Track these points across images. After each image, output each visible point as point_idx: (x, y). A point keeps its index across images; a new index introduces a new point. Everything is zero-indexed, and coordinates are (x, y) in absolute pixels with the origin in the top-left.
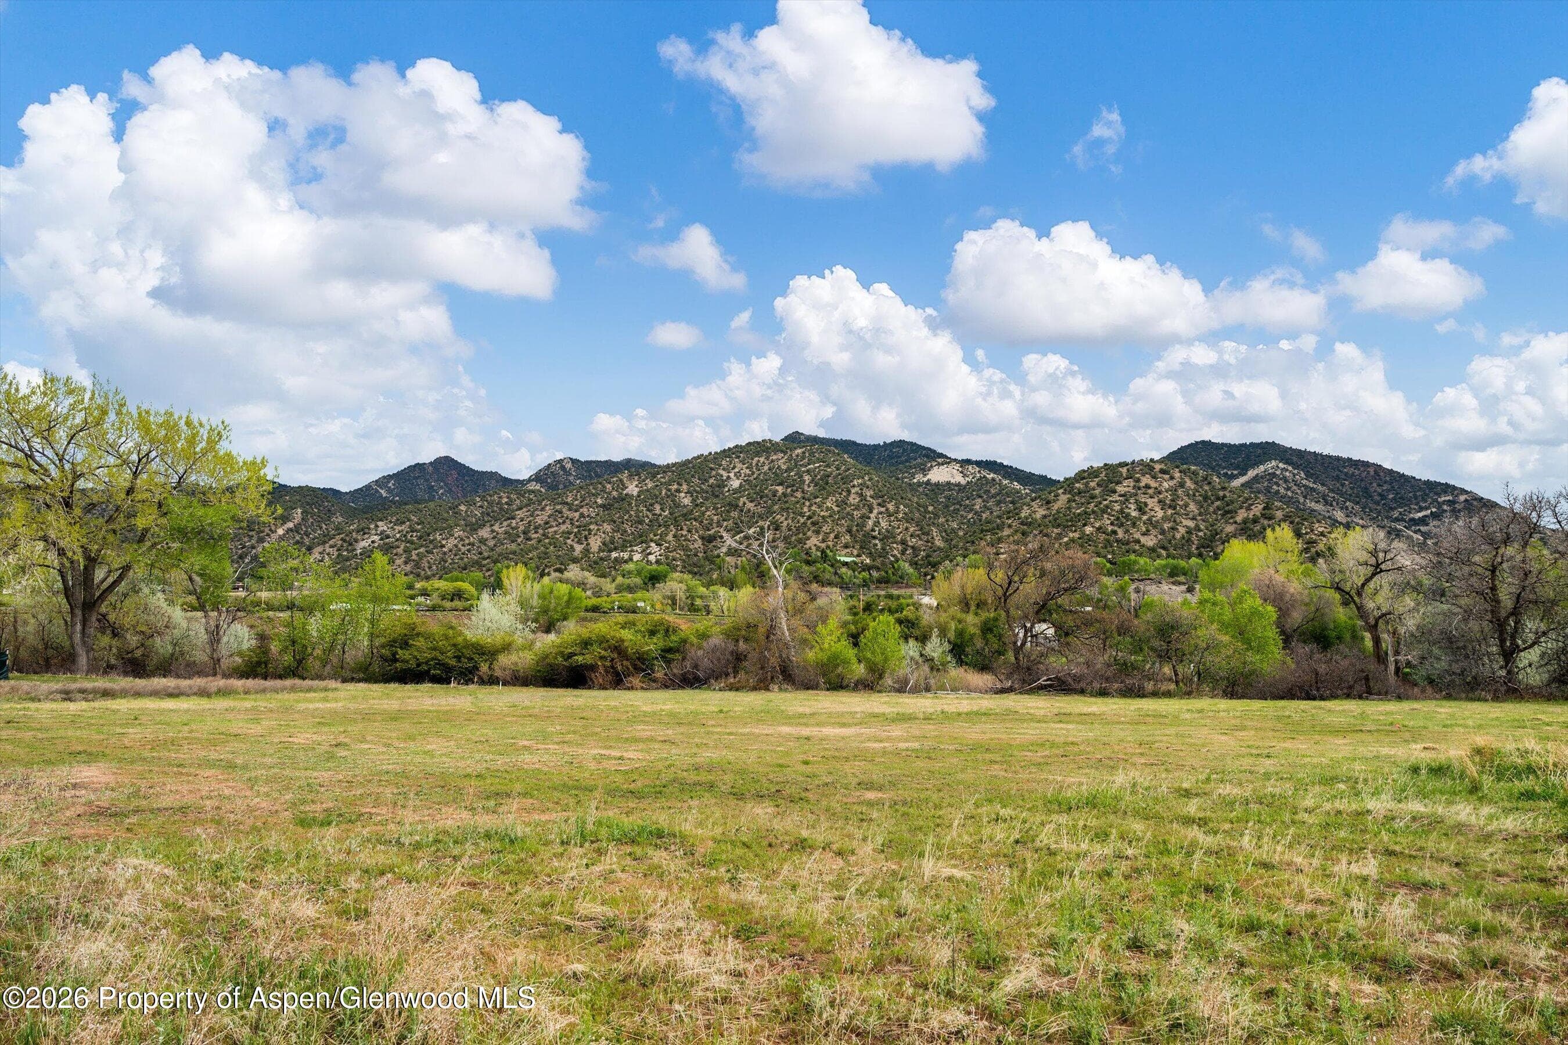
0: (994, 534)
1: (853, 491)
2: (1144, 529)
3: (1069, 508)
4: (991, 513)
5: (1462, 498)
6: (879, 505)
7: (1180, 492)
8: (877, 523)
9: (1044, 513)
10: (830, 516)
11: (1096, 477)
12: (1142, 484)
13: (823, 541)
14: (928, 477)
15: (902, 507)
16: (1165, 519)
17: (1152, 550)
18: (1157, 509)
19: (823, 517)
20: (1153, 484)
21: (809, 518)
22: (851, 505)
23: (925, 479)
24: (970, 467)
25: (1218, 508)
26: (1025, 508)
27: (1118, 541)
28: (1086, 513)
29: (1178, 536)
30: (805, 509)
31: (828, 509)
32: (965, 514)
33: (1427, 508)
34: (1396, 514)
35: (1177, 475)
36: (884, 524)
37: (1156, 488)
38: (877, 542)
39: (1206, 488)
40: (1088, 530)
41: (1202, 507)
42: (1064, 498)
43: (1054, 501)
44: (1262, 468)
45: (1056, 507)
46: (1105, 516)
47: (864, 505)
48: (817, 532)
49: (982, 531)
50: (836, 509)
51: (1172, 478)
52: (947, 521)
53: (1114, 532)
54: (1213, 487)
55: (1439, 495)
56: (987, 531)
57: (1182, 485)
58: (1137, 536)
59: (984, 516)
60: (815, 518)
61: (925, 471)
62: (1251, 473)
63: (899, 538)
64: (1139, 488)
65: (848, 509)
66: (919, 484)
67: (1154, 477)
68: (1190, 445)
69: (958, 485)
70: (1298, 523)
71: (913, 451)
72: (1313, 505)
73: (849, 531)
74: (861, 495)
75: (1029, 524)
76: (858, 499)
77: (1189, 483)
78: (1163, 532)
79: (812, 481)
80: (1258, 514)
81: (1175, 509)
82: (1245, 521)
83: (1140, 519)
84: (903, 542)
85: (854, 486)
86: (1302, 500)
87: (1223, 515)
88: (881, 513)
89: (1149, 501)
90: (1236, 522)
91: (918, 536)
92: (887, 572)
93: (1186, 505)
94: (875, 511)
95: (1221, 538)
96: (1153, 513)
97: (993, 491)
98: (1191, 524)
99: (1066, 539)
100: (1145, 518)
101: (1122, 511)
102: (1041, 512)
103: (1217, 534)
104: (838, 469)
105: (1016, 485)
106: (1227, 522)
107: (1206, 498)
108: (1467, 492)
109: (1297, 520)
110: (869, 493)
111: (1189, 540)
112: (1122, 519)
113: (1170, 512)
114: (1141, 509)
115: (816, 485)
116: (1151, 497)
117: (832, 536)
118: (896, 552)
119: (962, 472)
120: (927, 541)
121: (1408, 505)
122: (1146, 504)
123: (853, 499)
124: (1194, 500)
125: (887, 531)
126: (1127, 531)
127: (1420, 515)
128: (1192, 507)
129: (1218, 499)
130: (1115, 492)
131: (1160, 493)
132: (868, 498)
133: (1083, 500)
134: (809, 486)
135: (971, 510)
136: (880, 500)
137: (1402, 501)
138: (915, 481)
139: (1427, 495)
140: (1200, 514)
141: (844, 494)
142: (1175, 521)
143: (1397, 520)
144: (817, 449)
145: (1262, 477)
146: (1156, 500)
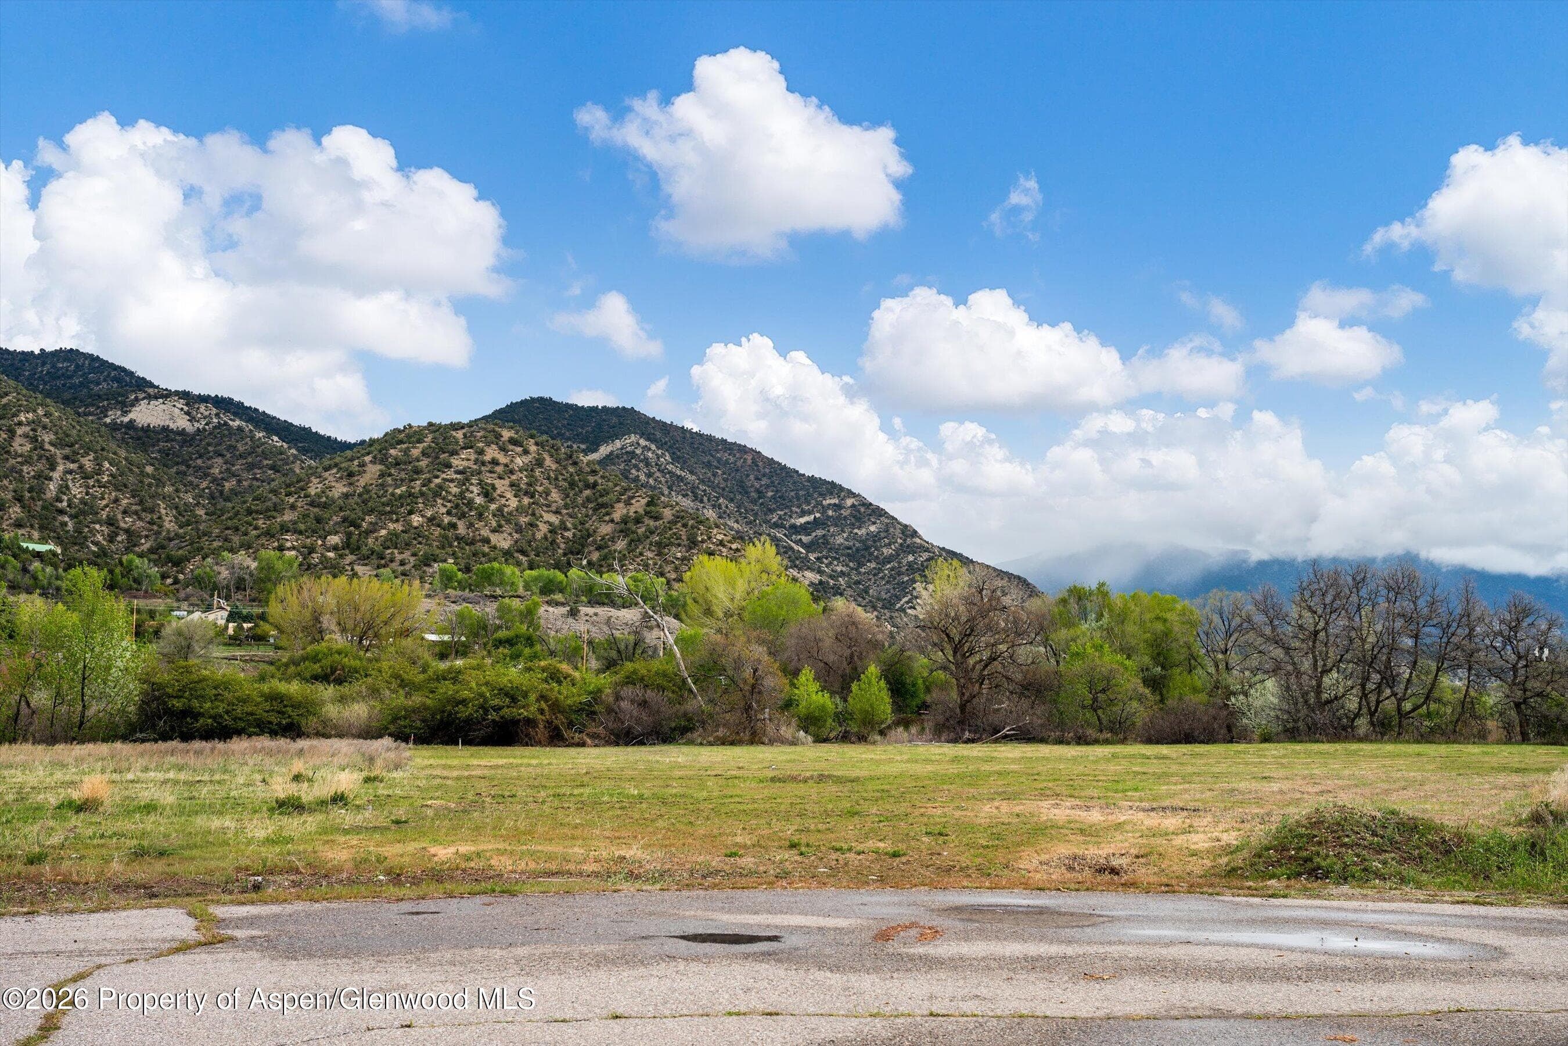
2: (494, 524)
3: (382, 486)
7: (537, 473)
12: (486, 458)
16: (520, 510)
17: (508, 553)
18: (509, 495)
20: (501, 459)
25: (588, 499)
27: (459, 538)
28: (410, 495)
29: (539, 536)
35: (533, 448)
37: (506, 466)
39: (572, 470)
40: (416, 520)
41: (567, 496)
46: (439, 502)
51: (526, 452)
53: (453, 526)
54: (581, 471)
55: (825, 496)
57: (539, 463)
58: (485, 532)
62: (606, 449)
64: (482, 464)
67: (502, 450)
77: (549, 462)
78: (519, 530)
80: (641, 511)
81: (532, 497)
82: (625, 519)
83: (488, 508)
87: (595, 510)
89: (498, 483)
90: (612, 521)
93: (547, 493)
95: (595, 541)
96: (503, 500)
98: (554, 519)
99: (384, 532)
100: (493, 507)
101: (461, 496)
103: (589, 536)
106: (601, 520)
107: (571, 484)
111: (553, 542)
112: (462, 507)
113: (526, 500)
114: (488, 493)
116: (500, 478)
122: (494, 488)
124: (557, 486)
126: (471, 525)
128: (555, 495)
129: (587, 486)
131: (512, 472)
133: (403, 475)
140: (566, 506)
142: (533, 514)
145: (618, 456)
146: (507, 482)
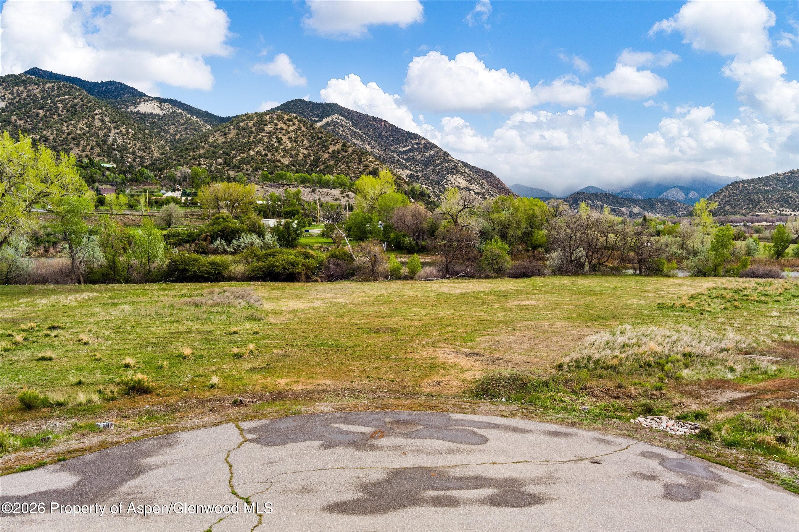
0: (194, 152)
1: (96, 117)
2: (282, 154)
3: (238, 138)
4: (182, 135)
5: (423, 142)
6: (115, 128)
7: (299, 133)
8: (115, 140)
9: (223, 140)
10: (84, 134)
11: (252, 120)
12: (279, 127)
13: (83, 151)
14: (138, 109)
15: (130, 130)
16: (292, 148)
17: (288, 166)
18: (288, 142)
19: (79, 135)
20: (285, 127)
21: (69, 134)
22: (96, 127)
23: (136, 110)
24: (166, 105)
25: (319, 144)
26: (211, 136)
27: (268, 160)
28: (249, 142)
29: (300, 159)
30: (65, 128)
31: (81, 129)
32: (164, 135)
33: (407, 146)
34: (393, 148)
35: (297, 123)
36: (120, 141)
37: (286, 130)
38: (117, 152)
39: (312, 131)
40: (252, 153)
41: (311, 142)
42: (234, 132)
43: (229, 133)
44: (330, 118)
45: (230, 137)
46: (260, 145)
47: (105, 128)
48: (78, 145)
49: (187, 149)
50: (87, 129)
51: (294, 124)
52: (158, 140)
53: (266, 155)
54: (316, 131)
55: (412, 139)
56: (190, 149)
57: (299, 129)
58: (279, 157)
59: (177, 137)
60: (73, 135)
61: (135, 105)
62: (325, 121)
63: (131, 150)
64: (277, 129)
65: (94, 130)
66: (132, 113)
67: (285, 123)
68: (292, 101)
69: (158, 115)
70: (360, 155)
71: (122, 89)
72: (355, 141)
73: (98, 145)
74: (102, 120)
75: (216, 147)
76: (100, 124)
77: (303, 128)
78: (292, 156)
79: (65, 108)
80: (340, 149)
81: (297, 143)
82: (333, 152)
83: (279, 148)
84: (134, 153)
85: (96, 114)
86: (350, 138)
87: (322, 148)
88: (117, 133)
89: (283, 137)
90: (328, 152)
91: (143, 149)
92: (136, 175)
93: (303, 141)
94: (113, 132)
95: (322, 161)
96: (285, 144)
97: (182, 121)
98: (306, 152)
99: (239, 158)
100: (282, 147)
101: (269, 142)
102: (221, 140)
103: (319, 159)
104: (82, 101)
105: (195, 118)
106: (324, 152)
107: (312, 137)
108: (425, 139)
109: (359, 153)
110: (107, 119)
111: (305, 161)
112: (269, 147)
113: (294, 144)
114: (279, 141)
115: (67, 111)
116: (284, 135)
117: (88, 148)
118: (130, 160)
119: (160, 107)
120: (149, 153)
121: (399, 144)
122: (282, 140)
123: (97, 123)
124: (306, 138)
125: (122, 145)
126: (273, 155)
127: (404, 149)
128: (306, 142)
129: (318, 138)
130: (264, 130)
131: (289, 133)
132: (107, 123)
133: (246, 134)
134: (62, 112)
135: (169, 133)
136: (115, 125)
137: (396, 142)
138: (129, 110)
139: (407, 139)
140: (310, 147)
141: (90, 119)
142: (297, 150)
143: (394, 151)
144: (63, 85)
145: (330, 123)
146: (287, 137)
